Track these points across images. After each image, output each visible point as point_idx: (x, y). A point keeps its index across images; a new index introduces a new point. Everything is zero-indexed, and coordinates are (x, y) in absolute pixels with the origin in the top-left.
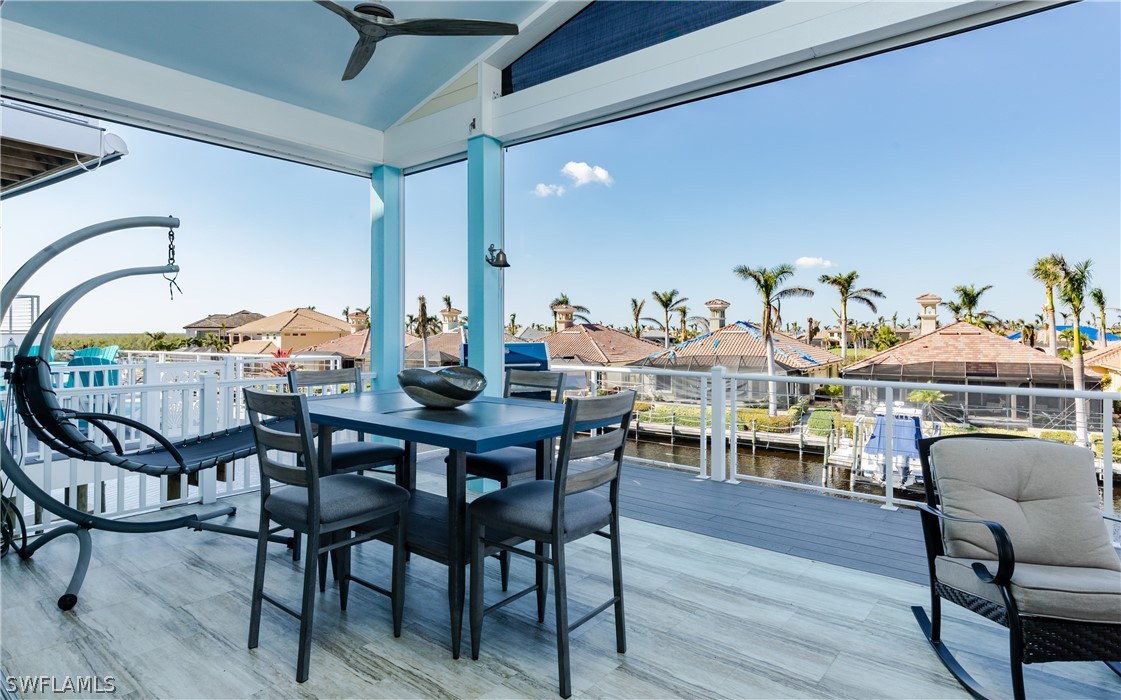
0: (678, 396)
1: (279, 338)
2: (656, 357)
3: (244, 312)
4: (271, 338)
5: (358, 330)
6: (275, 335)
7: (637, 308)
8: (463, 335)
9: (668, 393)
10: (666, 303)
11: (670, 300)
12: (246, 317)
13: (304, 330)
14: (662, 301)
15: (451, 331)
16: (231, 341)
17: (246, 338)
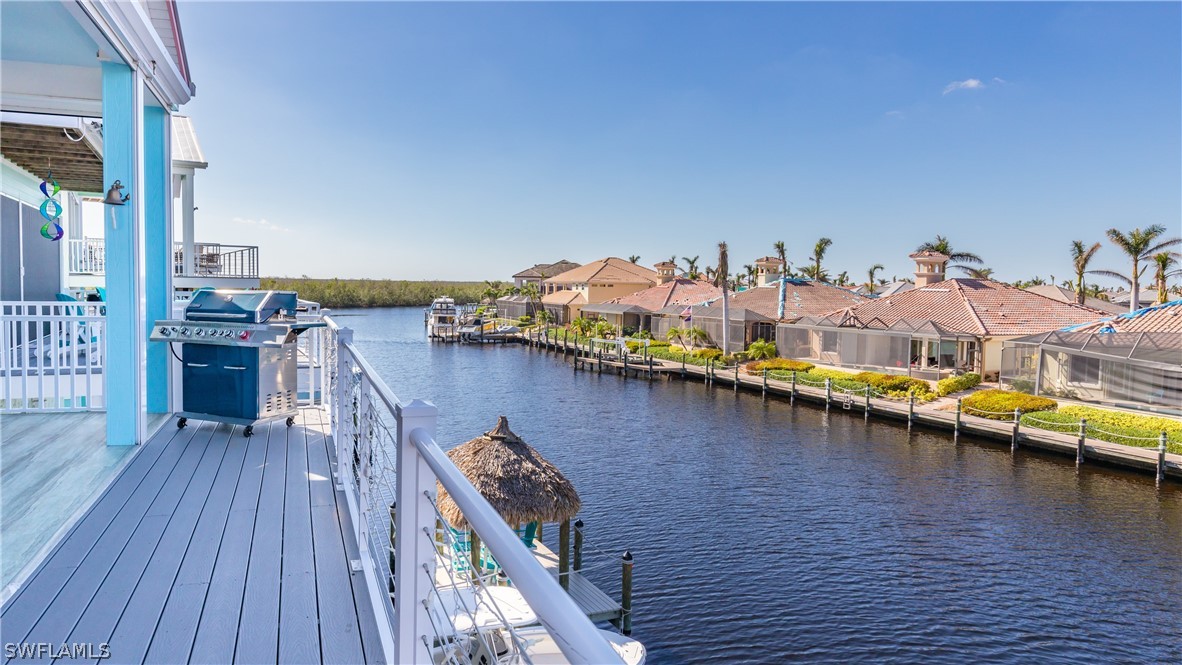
0: (1111, 394)
1: (586, 289)
2: (1074, 330)
3: (564, 262)
4: (580, 288)
5: (664, 282)
6: (583, 285)
7: (1082, 256)
8: (781, 290)
9: (1092, 389)
10: (1136, 247)
11: (1146, 242)
12: (565, 266)
13: (611, 281)
14: (1127, 244)
15: (768, 285)
16: (547, 290)
17: (559, 288)
